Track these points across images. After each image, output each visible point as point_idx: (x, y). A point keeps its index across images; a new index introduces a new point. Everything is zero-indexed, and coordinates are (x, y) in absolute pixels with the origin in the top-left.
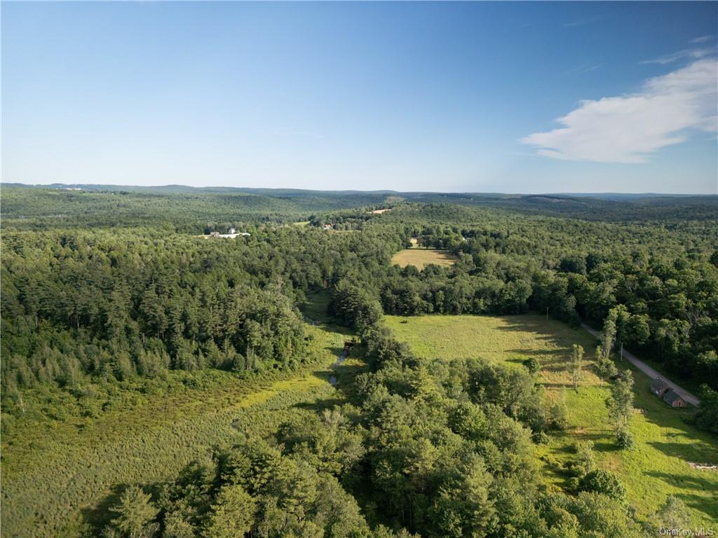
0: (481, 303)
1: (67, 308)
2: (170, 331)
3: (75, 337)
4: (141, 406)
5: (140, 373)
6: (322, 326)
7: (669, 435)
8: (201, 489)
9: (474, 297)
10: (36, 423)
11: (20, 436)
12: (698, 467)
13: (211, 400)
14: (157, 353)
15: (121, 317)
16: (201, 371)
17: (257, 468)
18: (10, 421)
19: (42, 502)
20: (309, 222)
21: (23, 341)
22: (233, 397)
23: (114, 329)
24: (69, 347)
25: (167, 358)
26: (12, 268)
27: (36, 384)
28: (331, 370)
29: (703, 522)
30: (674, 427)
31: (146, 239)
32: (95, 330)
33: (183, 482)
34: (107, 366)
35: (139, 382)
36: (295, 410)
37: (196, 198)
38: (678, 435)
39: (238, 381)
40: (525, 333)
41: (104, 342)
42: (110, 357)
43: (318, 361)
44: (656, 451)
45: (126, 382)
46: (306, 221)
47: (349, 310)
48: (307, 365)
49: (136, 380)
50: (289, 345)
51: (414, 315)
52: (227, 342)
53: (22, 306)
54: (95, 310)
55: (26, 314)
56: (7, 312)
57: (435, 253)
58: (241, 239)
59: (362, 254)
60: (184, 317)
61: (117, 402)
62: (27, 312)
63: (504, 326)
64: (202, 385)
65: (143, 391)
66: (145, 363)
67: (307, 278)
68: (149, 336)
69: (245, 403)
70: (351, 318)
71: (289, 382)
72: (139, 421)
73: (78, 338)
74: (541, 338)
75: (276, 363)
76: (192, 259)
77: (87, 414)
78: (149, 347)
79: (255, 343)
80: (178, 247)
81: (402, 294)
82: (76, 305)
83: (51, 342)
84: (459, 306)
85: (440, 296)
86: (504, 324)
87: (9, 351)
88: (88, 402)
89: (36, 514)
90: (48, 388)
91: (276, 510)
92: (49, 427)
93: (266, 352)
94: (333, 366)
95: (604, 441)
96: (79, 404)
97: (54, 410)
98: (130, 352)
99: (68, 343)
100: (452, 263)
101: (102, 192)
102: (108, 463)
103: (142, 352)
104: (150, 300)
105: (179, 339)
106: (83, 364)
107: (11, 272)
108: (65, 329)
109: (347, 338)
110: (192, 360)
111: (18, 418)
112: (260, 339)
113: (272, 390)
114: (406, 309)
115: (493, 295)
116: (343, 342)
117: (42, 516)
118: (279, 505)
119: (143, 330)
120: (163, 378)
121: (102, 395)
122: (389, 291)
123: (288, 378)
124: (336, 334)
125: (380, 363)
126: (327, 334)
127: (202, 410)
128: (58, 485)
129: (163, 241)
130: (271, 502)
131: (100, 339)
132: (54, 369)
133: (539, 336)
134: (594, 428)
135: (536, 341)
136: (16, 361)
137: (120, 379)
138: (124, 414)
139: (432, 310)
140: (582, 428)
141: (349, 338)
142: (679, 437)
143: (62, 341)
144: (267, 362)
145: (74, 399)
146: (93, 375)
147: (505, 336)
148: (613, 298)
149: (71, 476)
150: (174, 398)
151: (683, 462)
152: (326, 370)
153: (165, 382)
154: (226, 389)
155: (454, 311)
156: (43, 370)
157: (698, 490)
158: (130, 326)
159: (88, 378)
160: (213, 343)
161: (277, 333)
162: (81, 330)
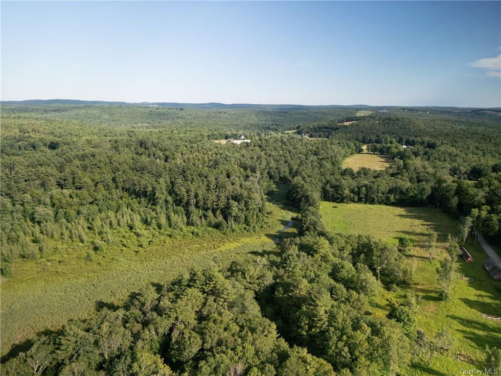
0: (392, 198)
1: (136, 187)
2: (188, 204)
3: (139, 203)
4: (168, 244)
5: (170, 226)
6: (281, 206)
7: (480, 296)
8: (181, 288)
9: (388, 193)
10: (116, 248)
11: (108, 253)
12: (488, 317)
13: (205, 245)
14: (180, 216)
15: (163, 193)
16: (203, 228)
17: (208, 282)
18: (104, 246)
19: (114, 287)
20: (296, 130)
21: (114, 204)
22: (217, 244)
23: (159, 200)
24: (136, 208)
25: (185, 219)
26: (112, 161)
27: (118, 227)
28: (278, 234)
29: (470, 348)
30: (486, 292)
31: (186, 144)
32: (149, 200)
33: (173, 284)
34: (154, 221)
35: (169, 231)
36: (249, 255)
37: (225, 113)
38: (485, 296)
39: (222, 235)
40: (416, 220)
41: (154, 207)
42: (155, 216)
43: (271, 228)
44: (464, 304)
45: (162, 230)
46: (294, 129)
47: (298, 197)
48: (263, 230)
49: (168, 229)
50: (255, 217)
51: (344, 203)
52: (218, 212)
53: (114, 184)
54: (150, 189)
55: (116, 188)
56: (107, 187)
57: (378, 157)
58: (243, 145)
59: (321, 157)
60: (196, 196)
61: (156, 241)
62: (117, 187)
63: (405, 214)
64: (202, 236)
65: (170, 236)
66: (173, 221)
67: (279, 173)
68: (177, 205)
69: (223, 249)
70: (299, 202)
71: (251, 239)
72: (165, 252)
73: (141, 203)
74: (426, 225)
75: (246, 226)
76: (211, 158)
77: (141, 246)
78: (176, 212)
79: (234, 214)
80: (205, 149)
81: (336, 188)
82: (140, 185)
83: (128, 205)
84: (376, 198)
85: (363, 191)
86: (404, 213)
87: (106, 208)
88: (142, 239)
89: (112, 292)
90: (124, 230)
91: (213, 303)
92: (122, 250)
93: (240, 220)
94: (279, 232)
95: (433, 295)
96: (138, 240)
97: (125, 241)
98: (166, 214)
99: (136, 206)
100: (388, 166)
101: (169, 109)
102: (147, 272)
103: (172, 214)
104: (179, 184)
105: (192, 208)
106: (143, 219)
107: (111, 163)
108: (135, 198)
109: (294, 215)
110: (198, 222)
111: (108, 244)
112: (237, 212)
113: (240, 243)
114: (338, 198)
115: (401, 192)
116: (290, 217)
117: (114, 293)
118: (215, 301)
119: (175, 202)
120: (181, 230)
121: (149, 236)
122: (328, 186)
123: (251, 236)
124: (288, 212)
125: (303, 232)
126: (282, 211)
127: (199, 250)
128: (123, 279)
129: (196, 145)
130: (211, 299)
131: (152, 205)
132: (127, 220)
133: (426, 223)
134: (430, 286)
135: (421, 226)
136: (109, 214)
137: (160, 228)
138: (159, 248)
139: (356, 200)
140: (423, 285)
141: (295, 215)
142: (486, 298)
143: (133, 205)
144: (240, 226)
145: (136, 237)
146: (147, 225)
147: (401, 221)
148: (483, 201)
149: (129, 276)
150: (186, 242)
151: (479, 313)
152: (274, 233)
153: (182, 232)
154: (214, 239)
155: (372, 202)
156: (122, 219)
157: (479, 330)
158: (167, 199)
159: (145, 226)
160: (211, 212)
161: (248, 209)
162: (143, 199)
